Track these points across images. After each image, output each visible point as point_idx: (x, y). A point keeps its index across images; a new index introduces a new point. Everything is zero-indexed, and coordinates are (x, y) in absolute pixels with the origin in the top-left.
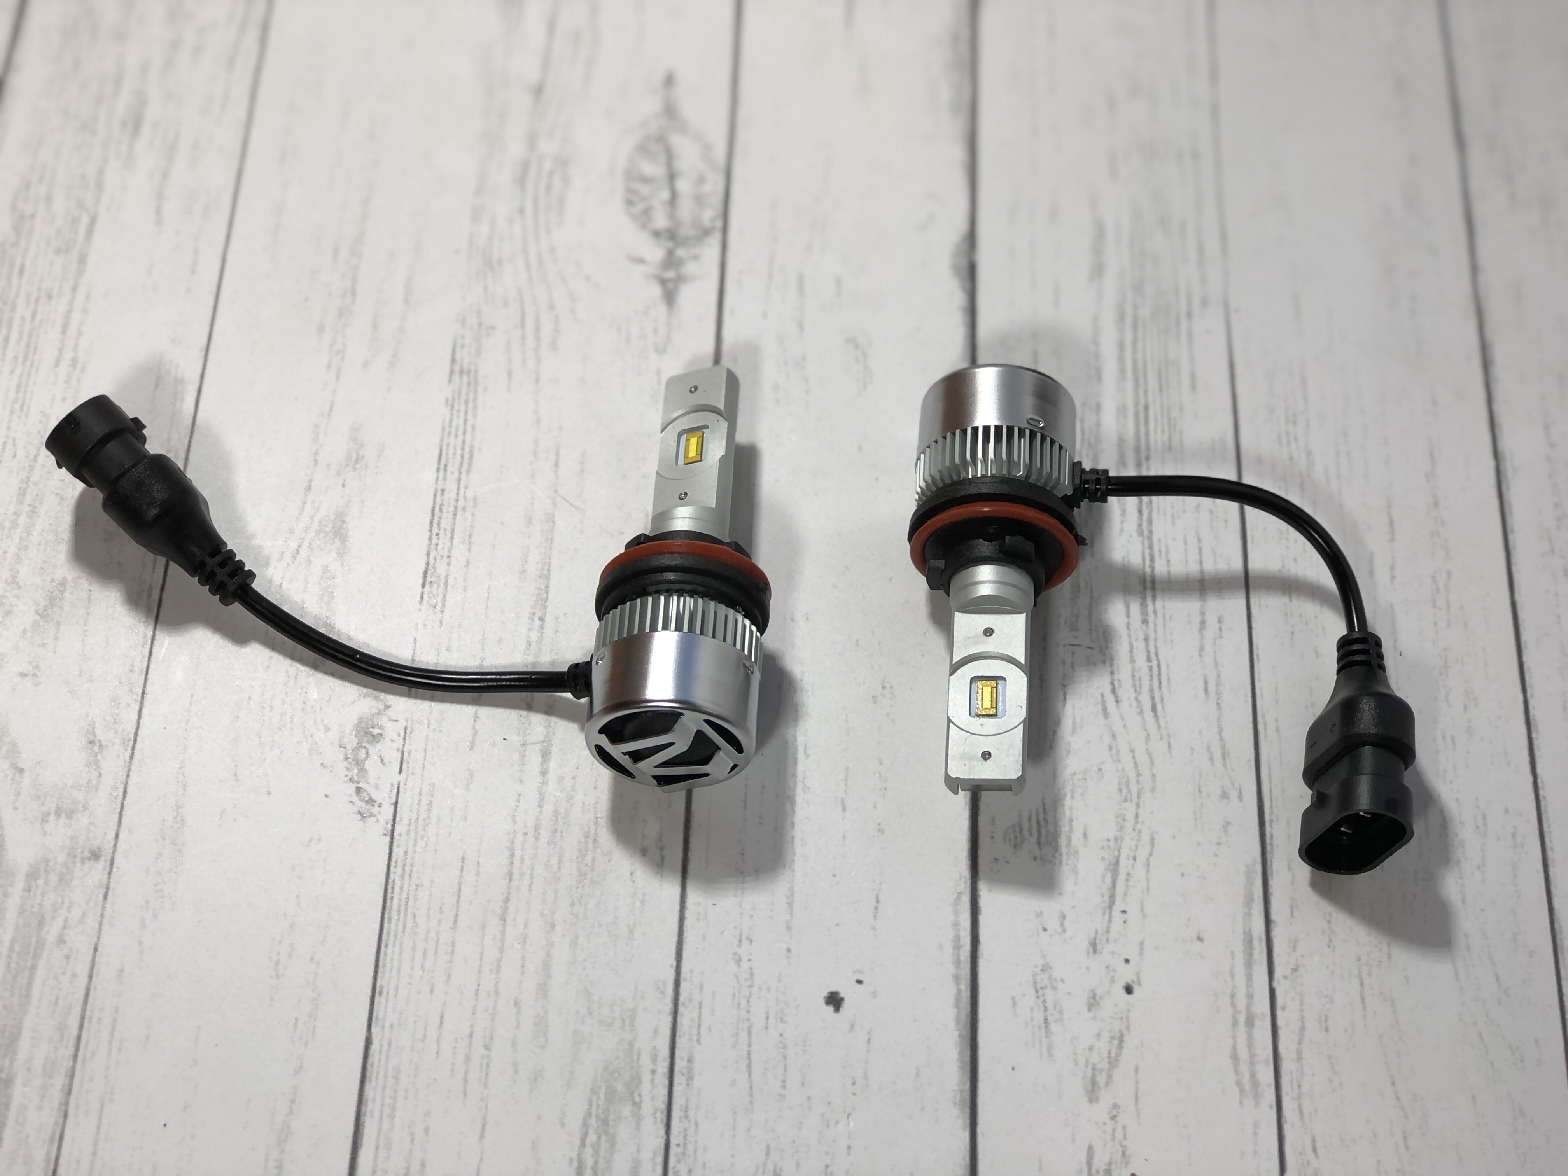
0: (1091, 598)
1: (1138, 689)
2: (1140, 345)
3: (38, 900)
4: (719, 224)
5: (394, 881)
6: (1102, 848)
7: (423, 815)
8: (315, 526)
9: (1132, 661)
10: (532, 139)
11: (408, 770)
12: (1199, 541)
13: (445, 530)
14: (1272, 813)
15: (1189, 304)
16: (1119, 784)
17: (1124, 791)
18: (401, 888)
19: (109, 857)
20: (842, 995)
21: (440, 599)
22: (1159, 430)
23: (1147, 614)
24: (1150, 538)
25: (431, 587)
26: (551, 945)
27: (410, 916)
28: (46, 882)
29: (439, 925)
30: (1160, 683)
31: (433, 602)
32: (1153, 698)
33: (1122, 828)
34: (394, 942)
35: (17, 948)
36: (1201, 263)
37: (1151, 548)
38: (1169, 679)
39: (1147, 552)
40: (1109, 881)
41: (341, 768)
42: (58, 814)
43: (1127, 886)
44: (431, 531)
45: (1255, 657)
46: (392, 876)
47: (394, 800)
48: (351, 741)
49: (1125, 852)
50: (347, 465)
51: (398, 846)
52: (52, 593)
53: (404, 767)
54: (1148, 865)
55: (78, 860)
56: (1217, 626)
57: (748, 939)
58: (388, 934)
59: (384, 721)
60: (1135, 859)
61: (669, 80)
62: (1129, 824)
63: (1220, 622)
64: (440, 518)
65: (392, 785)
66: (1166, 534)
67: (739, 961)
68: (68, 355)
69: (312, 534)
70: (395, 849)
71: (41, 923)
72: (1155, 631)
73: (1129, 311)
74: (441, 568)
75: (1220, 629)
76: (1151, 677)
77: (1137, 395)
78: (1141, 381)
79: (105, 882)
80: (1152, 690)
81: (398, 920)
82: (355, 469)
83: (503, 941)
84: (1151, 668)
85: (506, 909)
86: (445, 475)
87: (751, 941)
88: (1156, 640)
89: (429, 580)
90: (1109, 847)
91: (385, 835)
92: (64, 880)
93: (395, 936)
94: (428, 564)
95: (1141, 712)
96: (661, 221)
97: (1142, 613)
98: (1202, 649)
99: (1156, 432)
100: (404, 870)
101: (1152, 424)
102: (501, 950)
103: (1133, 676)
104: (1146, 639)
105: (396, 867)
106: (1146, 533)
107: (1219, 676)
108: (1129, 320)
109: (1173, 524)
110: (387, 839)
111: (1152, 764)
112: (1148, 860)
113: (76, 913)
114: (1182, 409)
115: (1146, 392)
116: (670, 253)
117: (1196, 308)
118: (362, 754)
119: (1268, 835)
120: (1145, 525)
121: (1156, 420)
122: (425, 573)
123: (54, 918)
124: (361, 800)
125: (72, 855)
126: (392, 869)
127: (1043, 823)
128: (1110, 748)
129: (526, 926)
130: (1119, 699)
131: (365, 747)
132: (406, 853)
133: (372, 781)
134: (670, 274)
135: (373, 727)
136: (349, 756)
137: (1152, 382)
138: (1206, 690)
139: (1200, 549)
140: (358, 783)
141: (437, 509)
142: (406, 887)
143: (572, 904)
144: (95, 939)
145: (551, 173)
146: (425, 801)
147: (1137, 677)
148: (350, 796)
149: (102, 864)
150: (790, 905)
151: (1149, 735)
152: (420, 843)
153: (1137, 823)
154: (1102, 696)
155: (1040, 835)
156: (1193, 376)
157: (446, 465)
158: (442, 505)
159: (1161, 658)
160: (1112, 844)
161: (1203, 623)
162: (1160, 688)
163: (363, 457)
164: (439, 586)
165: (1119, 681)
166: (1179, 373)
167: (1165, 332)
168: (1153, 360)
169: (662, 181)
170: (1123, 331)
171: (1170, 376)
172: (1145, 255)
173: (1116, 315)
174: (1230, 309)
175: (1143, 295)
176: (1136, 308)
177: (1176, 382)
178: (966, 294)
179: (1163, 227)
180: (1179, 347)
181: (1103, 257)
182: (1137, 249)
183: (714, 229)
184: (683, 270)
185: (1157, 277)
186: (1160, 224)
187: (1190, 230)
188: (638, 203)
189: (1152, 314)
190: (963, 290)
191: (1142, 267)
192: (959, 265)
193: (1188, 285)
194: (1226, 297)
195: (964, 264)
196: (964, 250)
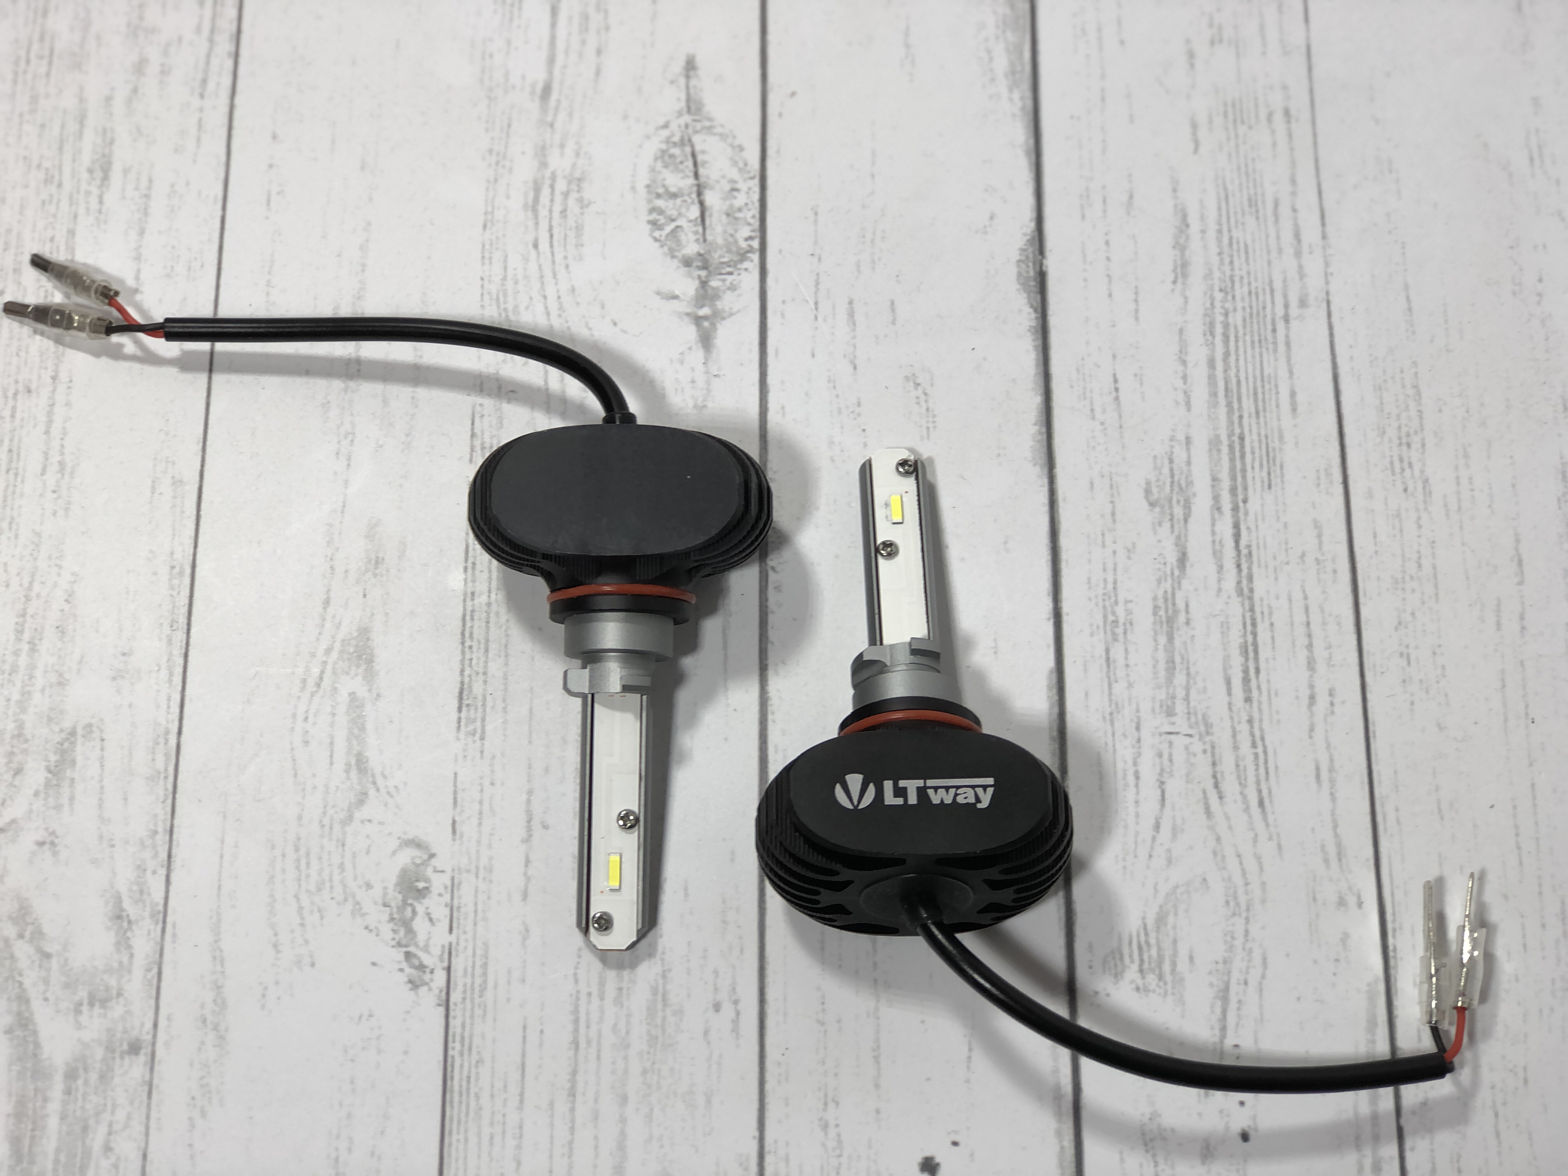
0: (1188, 674)
1: (1243, 782)
2: (1232, 358)
3: (79, 1104)
4: (756, 244)
5: (453, 1057)
6: (1210, 973)
7: (478, 981)
8: (337, 646)
9: (1236, 748)
10: (542, 153)
11: (458, 928)
12: (1306, 598)
13: (479, 642)
14: (1394, 921)
15: (1286, 306)
16: (1226, 896)
17: (1232, 904)
18: (462, 1066)
19: (149, 1049)
20: (937, 1160)
21: (478, 724)
22: (1257, 464)
23: (1250, 691)
24: (1251, 598)
25: (468, 711)
26: (623, 1120)
27: (472, 1095)
28: (86, 1083)
29: (504, 1106)
30: (1267, 773)
31: (471, 728)
32: (1260, 791)
33: (1231, 949)
34: (458, 1129)
35: (63, 1158)
36: (1298, 254)
37: (1252, 610)
38: (1276, 767)
39: (1248, 615)
40: (1218, 1011)
41: (386, 930)
42: (91, 1004)
43: (1238, 1015)
44: (463, 643)
45: (1371, 735)
46: (450, 1052)
47: (446, 964)
48: (395, 898)
49: (1235, 976)
50: (367, 571)
51: (455, 1017)
52: (62, 745)
53: (455, 925)
54: (1261, 990)
55: (117, 1055)
56: (1328, 699)
57: (833, 1100)
58: (451, 1120)
59: (429, 871)
60: (1246, 983)
61: (690, 66)
62: (1238, 943)
63: (1331, 695)
64: (472, 627)
65: (443, 946)
66: (1268, 592)
67: (825, 1127)
68: (55, 458)
69: (335, 655)
70: (452, 1022)
71: (85, 1129)
72: (1260, 710)
73: (1219, 318)
74: (478, 688)
75: (1332, 704)
76: (1257, 765)
77: (1231, 423)
78: (1236, 406)
79: (147, 1078)
80: (1258, 783)
81: (460, 1102)
82: (375, 575)
83: (573, 1121)
84: (1256, 755)
85: (573, 1082)
86: (473, 575)
87: (837, 1104)
88: (1261, 720)
89: (465, 702)
90: (1217, 970)
91: (439, 1005)
92: (104, 1077)
93: (459, 1122)
94: (462, 683)
95: (1247, 809)
96: (691, 248)
97: (1245, 691)
98: (1312, 729)
99: (1253, 468)
100: (463, 1045)
101: (1248, 457)
102: (572, 1129)
103: (1237, 766)
104: (1250, 721)
105: (454, 1042)
106: (1246, 591)
107: (1331, 760)
108: (1219, 329)
109: (1276, 579)
110: (442, 1010)
111: (1261, 869)
112: (1260, 983)
113: (120, 1116)
114: (1281, 437)
115: (1241, 417)
116: (704, 284)
117: (1294, 311)
118: (408, 912)
119: (1391, 948)
120: (1244, 582)
121: (1253, 453)
122: (461, 693)
123: (98, 1122)
124: (412, 966)
125: (110, 1049)
126: (450, 1045)
127: (1145, 947)
128: (1215, 853)
129: (596, 1100)
130: (1223, 795)
131: (411, 905)
132: (463, 1026)
133: (421, 944)
134: (705, 311)
135: (417, 881)
136: (395, 916)
137: (1248, 404)
138: (1318, 776)
139: (1307, 609)
140: (406, 946)
141: (468, 618)
142: (466, 1065)
143: (644, 1072)
144: (143, 1145)
145: (566, 195)
146: (479, 963)
147: (1241, 768)
148: (399, 962)
149: (142, 1058)
150: (877, 1059)
151: (1256, 835)
152: (478, 1012)
153: (1247, 940)
154: (1204, 792)
155: (1142, 961)
156: (1293, 394)
157: (474, 564)
158: (473, 611)
159: (1267, 742)
160: (1221, 966)
161: (1312, 698)
162: (1267, 779)
163: (383, 559)
164: (476, 709)
165: (1222, 773)
166: (1277, 393)
167: (1260, 341)
168: (1247, 378)
169: (689, 195)
170: (1213, 343)
171: (1267, 397)
172: (1235, 246)
173: (1204, 324)
174: (1333, 308)
175: (1234, 297)
176: (1226, 314)
177: (1274, 403)
178: (1036, 311)
179: (1253, 210)
180: (1276, 360)
181: (1187, 253)
182: (1226, 240)
183: (751, 250)
184: (719, 304)
185: (1249, 273)
186: (1250, 206)
187: (1285, 211)
188: (663, 224)
189: (1244, 320)
190: (1032, 306)
191: (1231, 262)
192: (1025, 274)
193: (1285, 281)
194: (1328, 293)
195: (1032, 273)
196: (1031, 256)
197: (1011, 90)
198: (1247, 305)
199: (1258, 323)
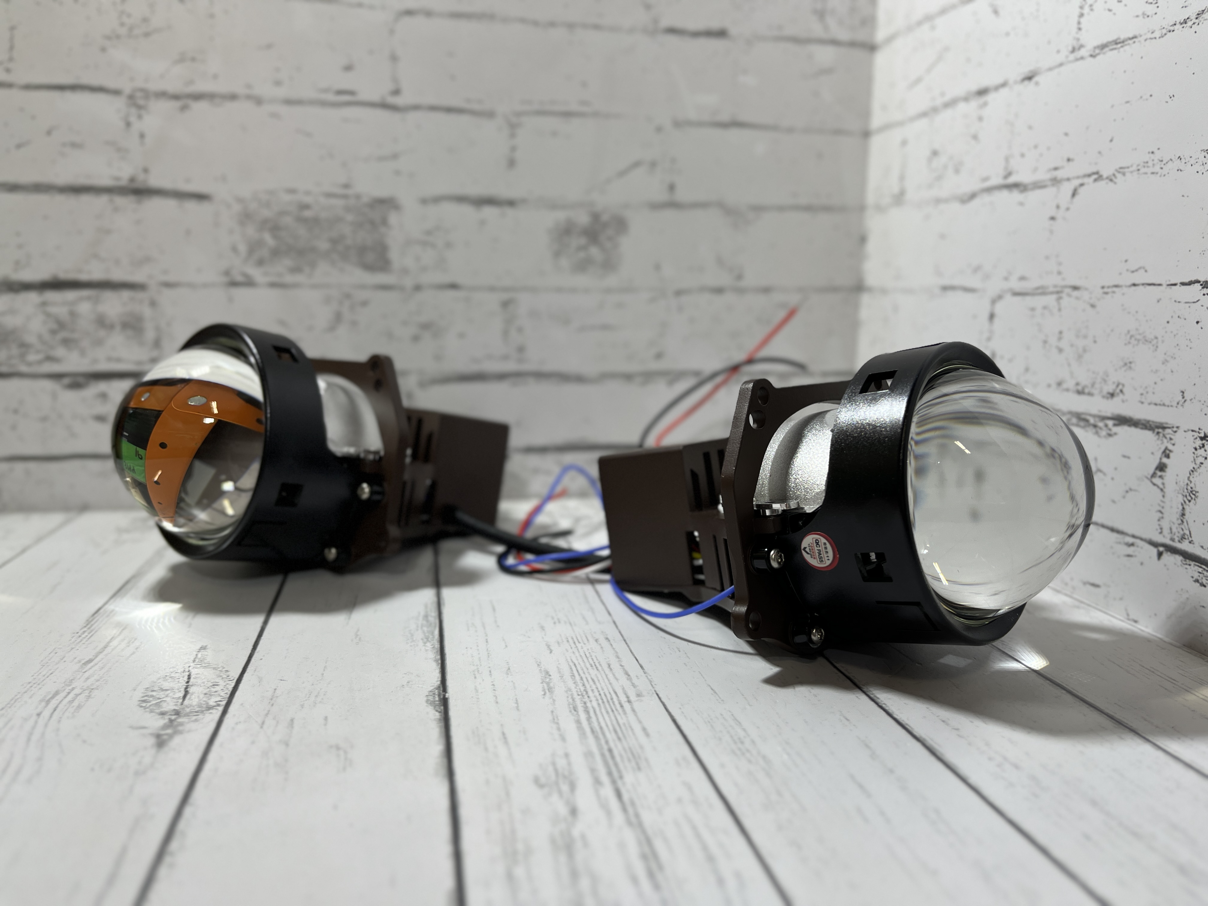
2: (594, 719)
10: (69, 681)
12: (690, 821)
15: (628, 697)
22: (626, 761)
24: (641, 826)
36: (629, 679)
37: (644, 832)
39: (641, 835)
56: (737, 879)
63: (738, 876)
73: (580, 705)
75: (741, 882)
77: (599, 744)
78: (601, 736)
96: (169, 707)
99: (623, 762)
101: (618, 759)
106: (635, 823)
108: (581, 709)
109: (661, 813)
114: (641, 747)
115: (607, 742)
116: (171, 721)
117: (633, 698)
120: (632, 818)
121: (621, 755)
137: (611, 736)
139: (694, 827)
145: (78, 695)
156: (644, 729)
166: (632, 730)
167: (613, 711)
168: (607, 726)
169: (178, 689)
170: (578, 714)
171: (625, 732)
172: (585, 680)
173: (570, 708)
174: (660, 695)
175: (588, 697)
176: (585, 703)
177: (630, 733)
178: (440, 712)
179: (594, 667)
180: (627, 717)
181: (551, 685)
182: (578, 678)
183: (219, 705)
184: (180, 728)
185: (597, 688)
186: (592, 666)
187: (615, 666)
188: (152, 701)
189: (599, 704)
190: (437, 711)
191: (584, 685)
192: (432, 700)
193: (623, 689)
194: (655, 691)
195: (437, 699)
196: (437, 693)
197: (425, 643)
198: (599, 698)
199: (609, 704)
